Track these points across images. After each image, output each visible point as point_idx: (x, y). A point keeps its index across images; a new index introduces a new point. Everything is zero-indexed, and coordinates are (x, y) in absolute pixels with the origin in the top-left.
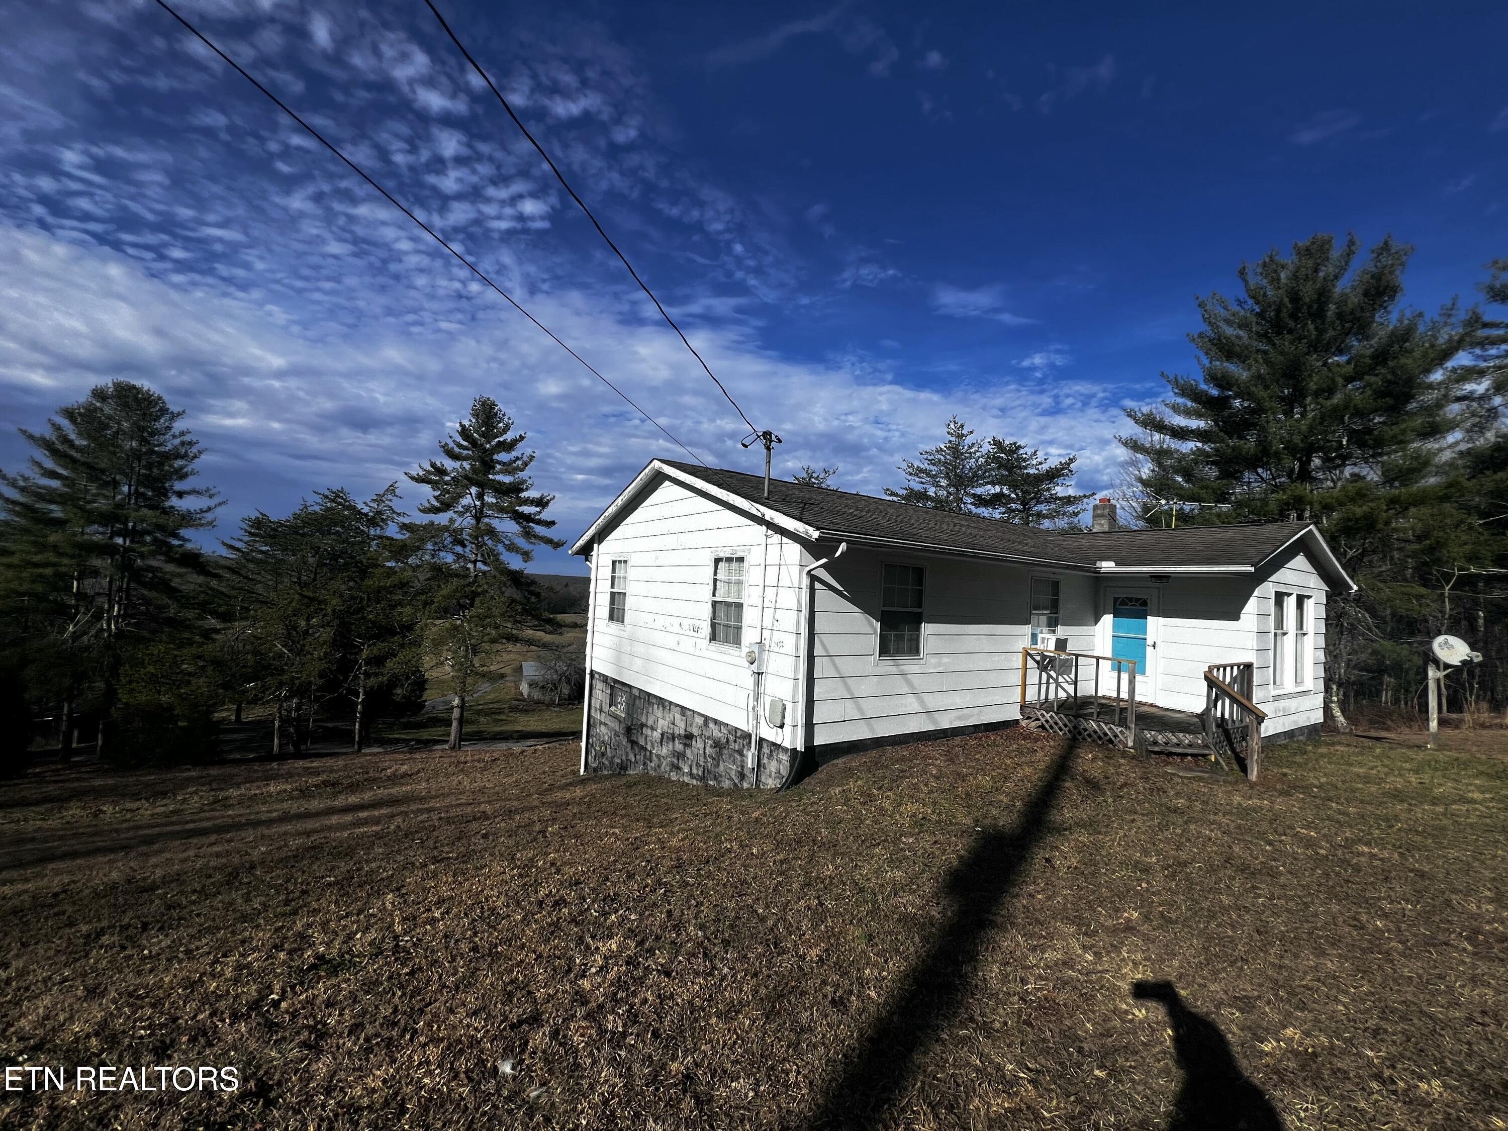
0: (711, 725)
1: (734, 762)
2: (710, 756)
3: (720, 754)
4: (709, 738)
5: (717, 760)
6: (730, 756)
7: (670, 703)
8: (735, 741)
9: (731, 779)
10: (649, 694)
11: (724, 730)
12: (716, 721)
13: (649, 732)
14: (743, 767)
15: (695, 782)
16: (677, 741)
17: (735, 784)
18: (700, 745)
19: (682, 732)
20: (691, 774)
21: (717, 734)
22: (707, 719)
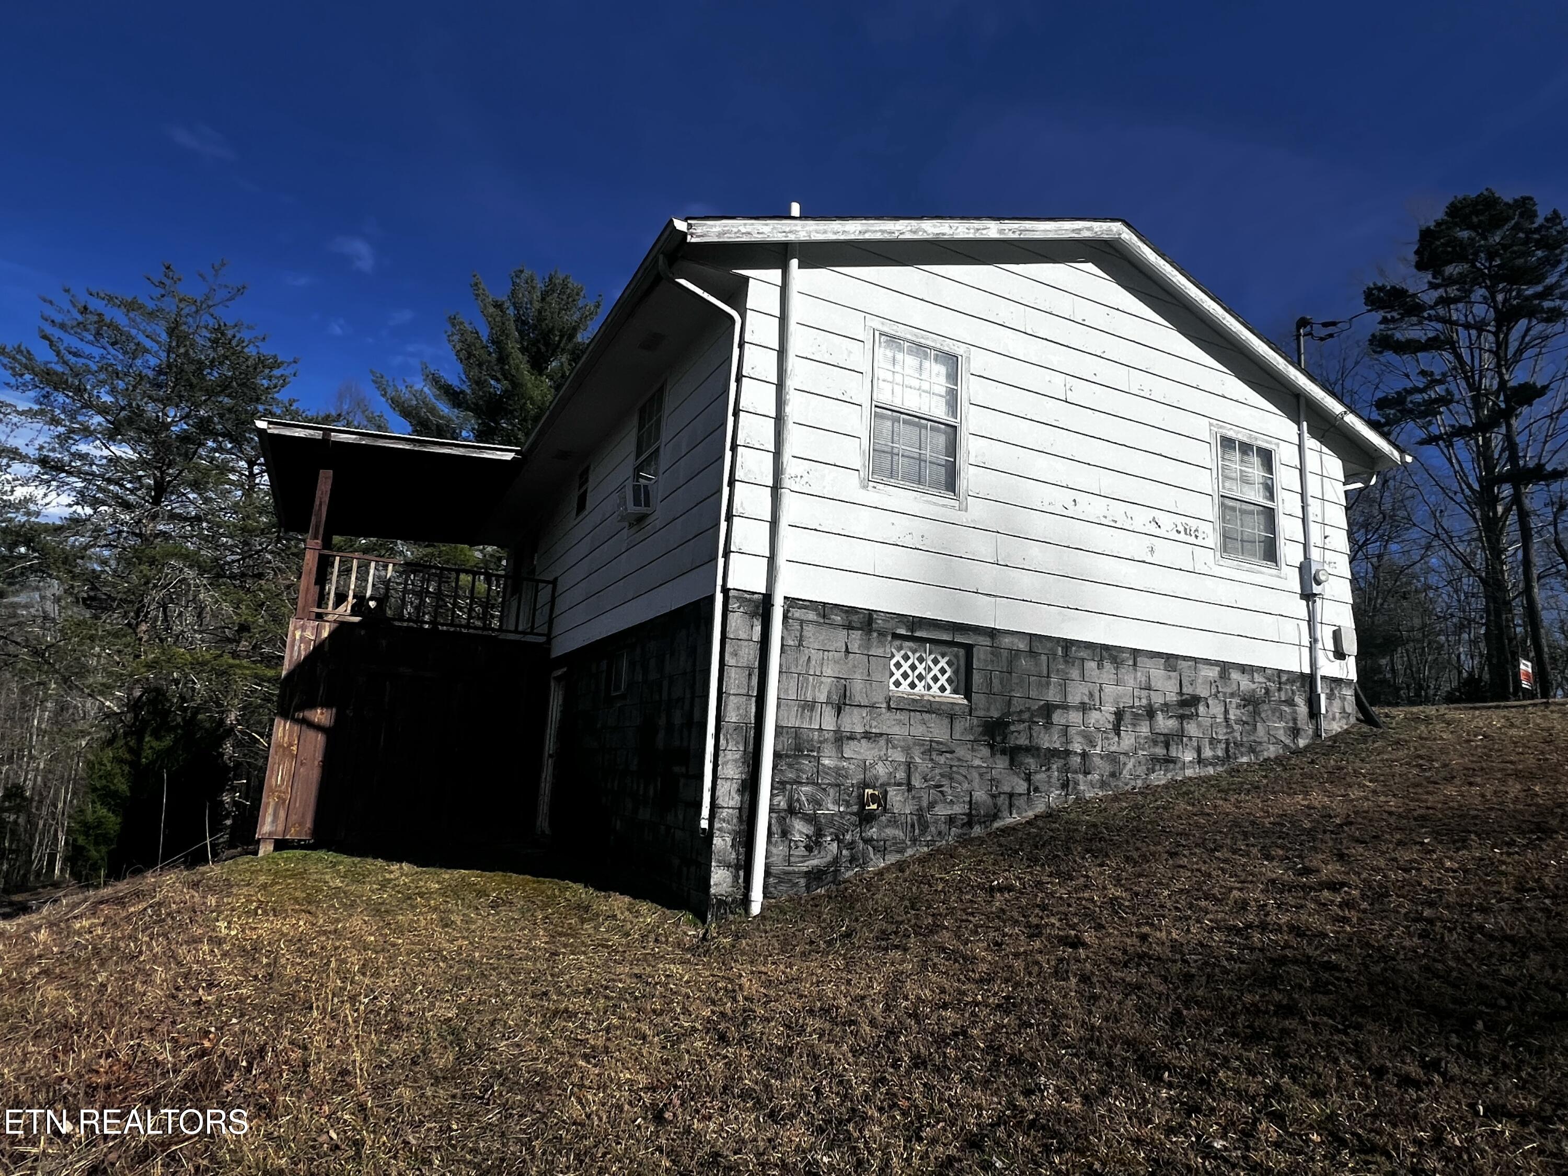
0: (1235, 675)
1: (1281, 718)
2: (1239, 721)
3: (1256, 713)
4: (1232, 695)
5: (1250, 725)
6: (1274, 711)
7: (1135, 652)
8: (1280, 689)
9: (1278, 742)
10: (1068, 644)
11: (1258, 678)
12: (1243, 669)
13: (1075, 717)
14: (1295, 720)
15: (1211, 771)
16: (1160, 717)
17: (1286, 746)
18: (1217, 709)
19: (1173, 697)
20: (1200, 761)
21: (1246, 684)
22: (1225, 668)
